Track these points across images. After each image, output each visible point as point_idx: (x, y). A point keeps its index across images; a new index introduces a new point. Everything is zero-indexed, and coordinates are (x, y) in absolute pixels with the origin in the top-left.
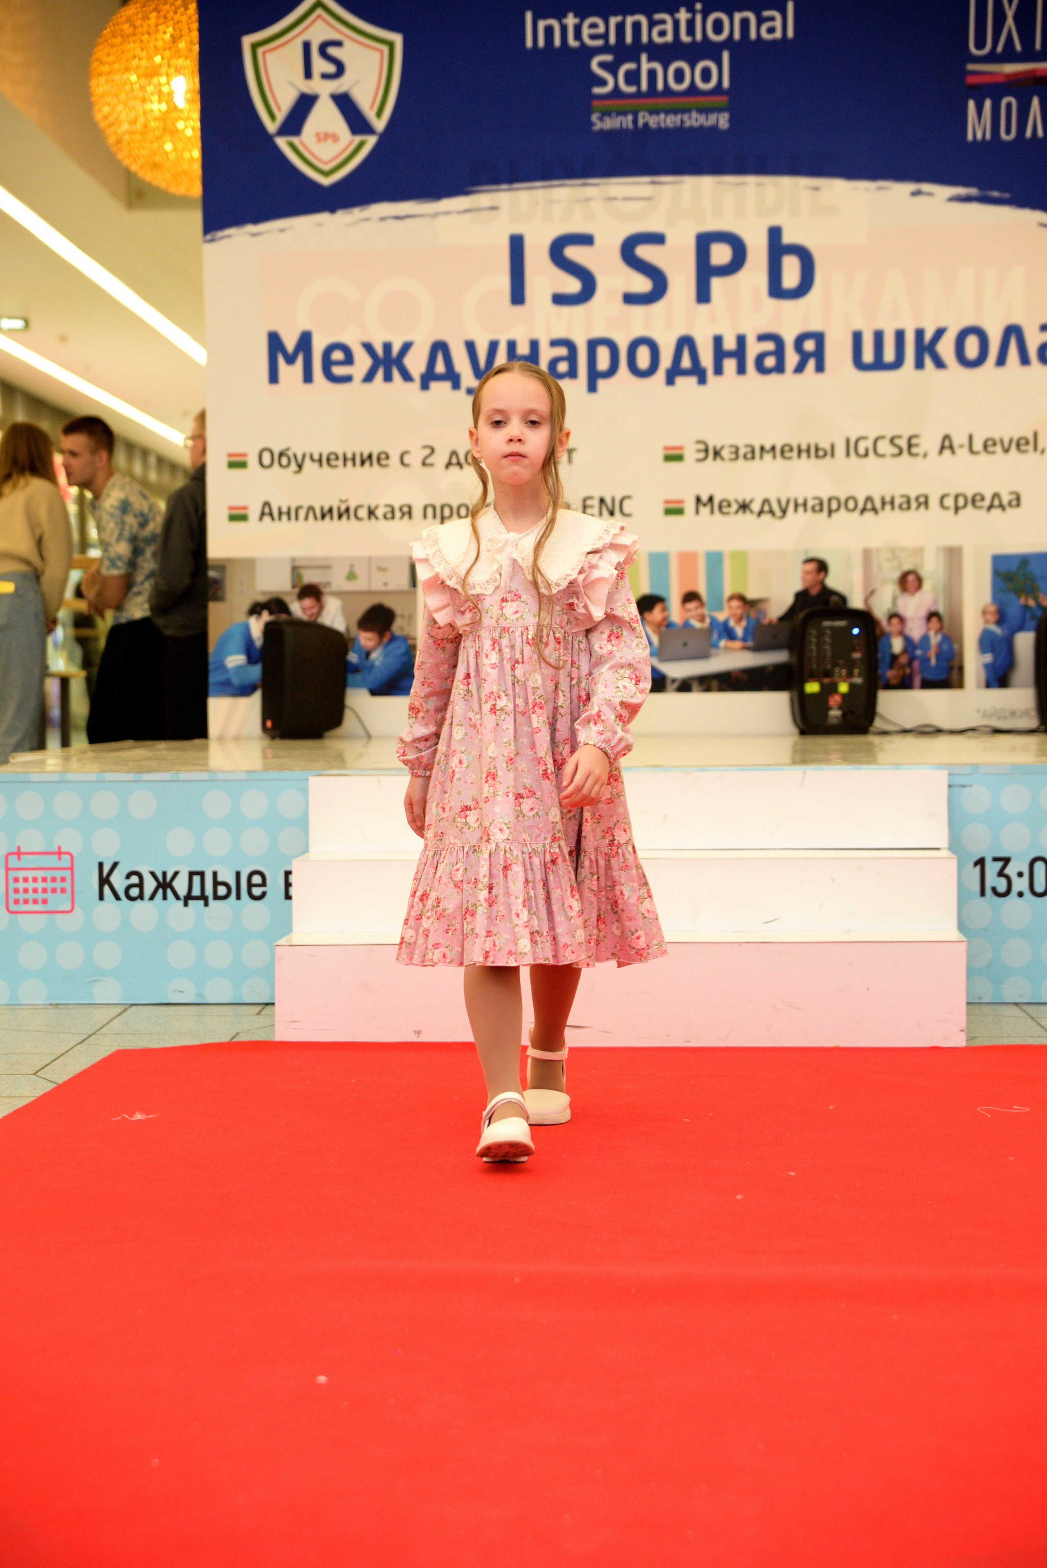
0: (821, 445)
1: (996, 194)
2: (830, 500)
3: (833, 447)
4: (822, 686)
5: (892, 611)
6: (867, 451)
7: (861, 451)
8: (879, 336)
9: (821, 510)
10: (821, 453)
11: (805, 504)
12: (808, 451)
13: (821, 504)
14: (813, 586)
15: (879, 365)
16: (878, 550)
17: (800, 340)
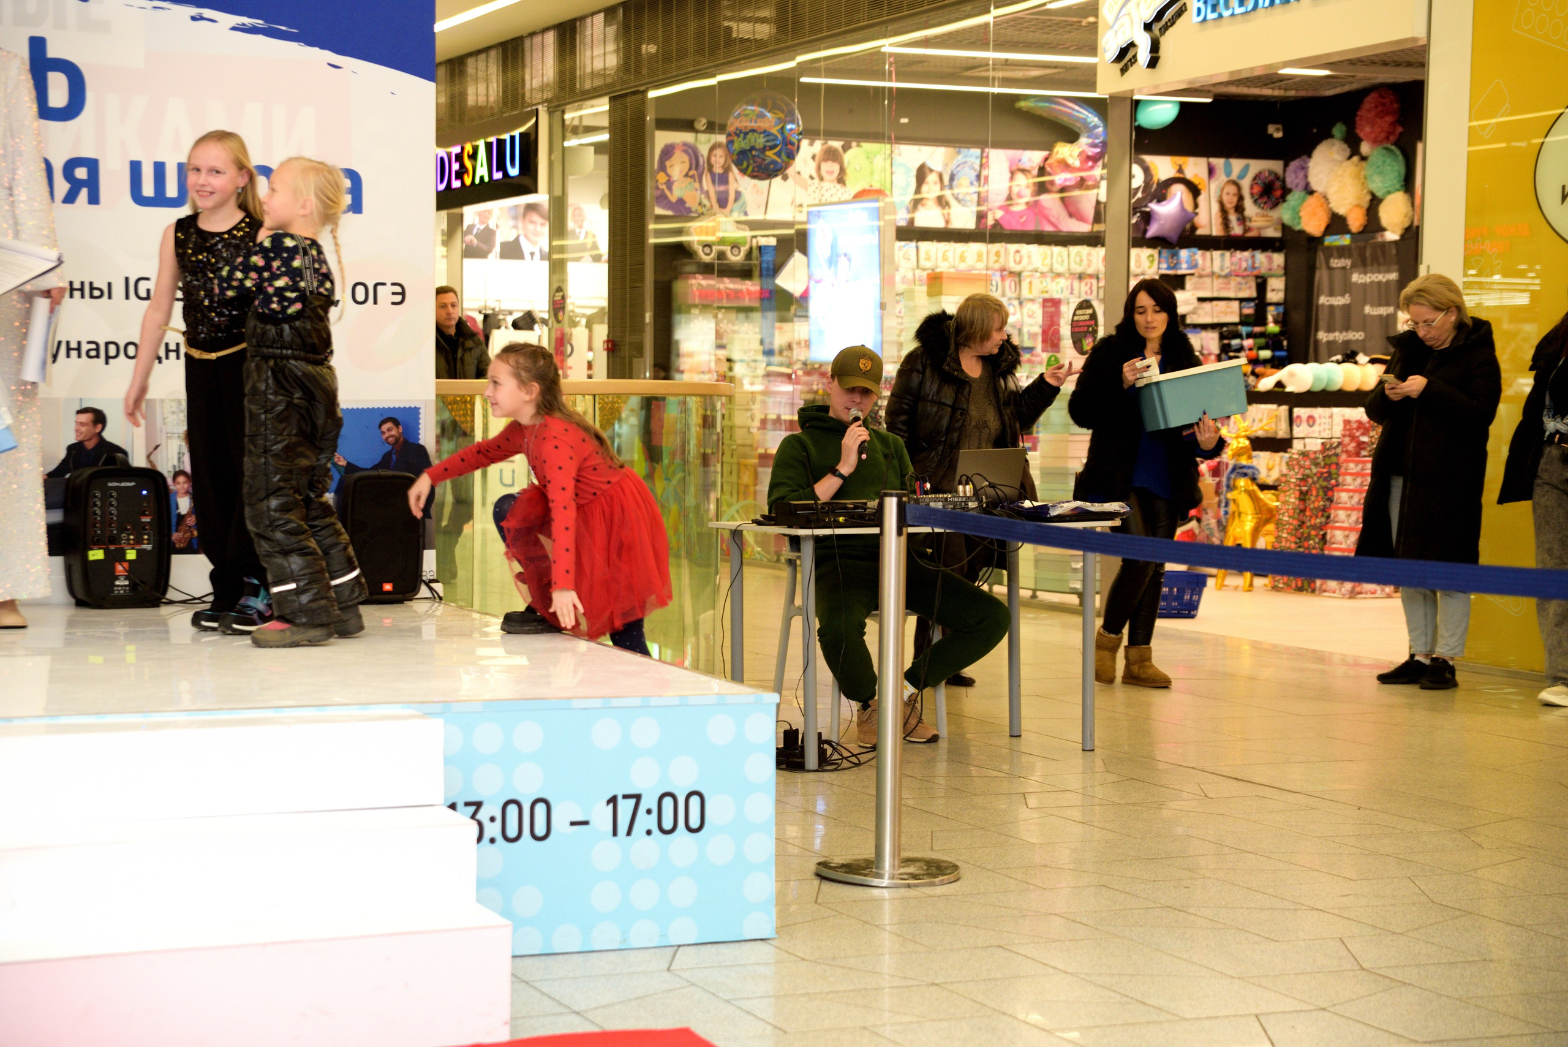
0: (95, 285)
1: (283, 28)
2: (107, 344)
3: (109, 284)
4: (107, 552)
5: (177, 469)
6: (148, 291)
7: (143, 294)
8: (159, 169)
9: (97, 356)
10: (96, 293)
11: (79, 349)
12: (82, 290)
13: (97, 350)
14: (90, 439)
15: (160, 200)
16: (162, 401)
17: (71, 165)
